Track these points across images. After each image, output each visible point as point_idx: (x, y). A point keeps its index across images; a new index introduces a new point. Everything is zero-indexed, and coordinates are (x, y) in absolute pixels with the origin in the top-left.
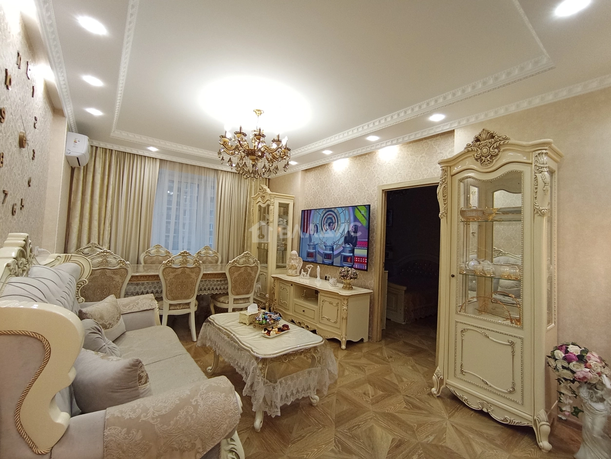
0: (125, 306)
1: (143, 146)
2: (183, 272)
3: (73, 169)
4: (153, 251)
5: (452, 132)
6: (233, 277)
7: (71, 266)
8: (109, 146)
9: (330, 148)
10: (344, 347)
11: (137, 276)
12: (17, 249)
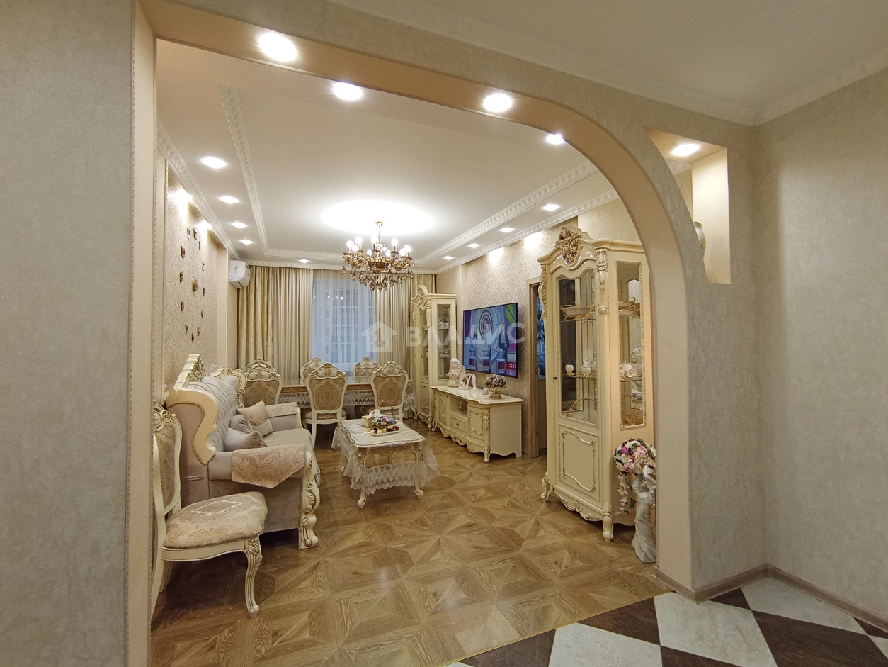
0: (272, 411)
1: (296, 260)
2: (328, 383)
3: (238, 290)
4: (312, 364)
5: (576, 218)
6: (378, 388)
7: (232, 377)
8: (266, 264)
9: (477, 240)
10: (486, 459)
11: (289, 388)
12: (193, 364)
